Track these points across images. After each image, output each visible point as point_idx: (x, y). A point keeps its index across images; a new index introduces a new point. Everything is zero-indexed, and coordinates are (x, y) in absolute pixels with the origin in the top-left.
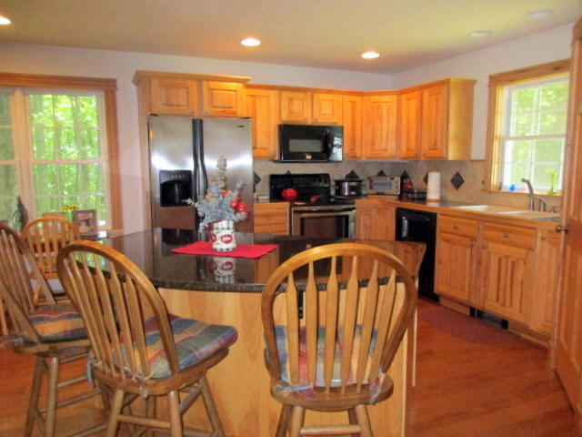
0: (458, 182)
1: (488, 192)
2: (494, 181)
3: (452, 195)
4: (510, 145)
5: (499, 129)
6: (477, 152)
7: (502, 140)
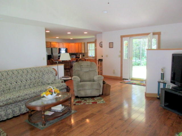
0: (84, 56)
1: (88, 57)
2: (88, 55)
3: (83, 57)
4: (90, 51)
5: (88, 49)
6: (86, 52)
7: (89, 50)
